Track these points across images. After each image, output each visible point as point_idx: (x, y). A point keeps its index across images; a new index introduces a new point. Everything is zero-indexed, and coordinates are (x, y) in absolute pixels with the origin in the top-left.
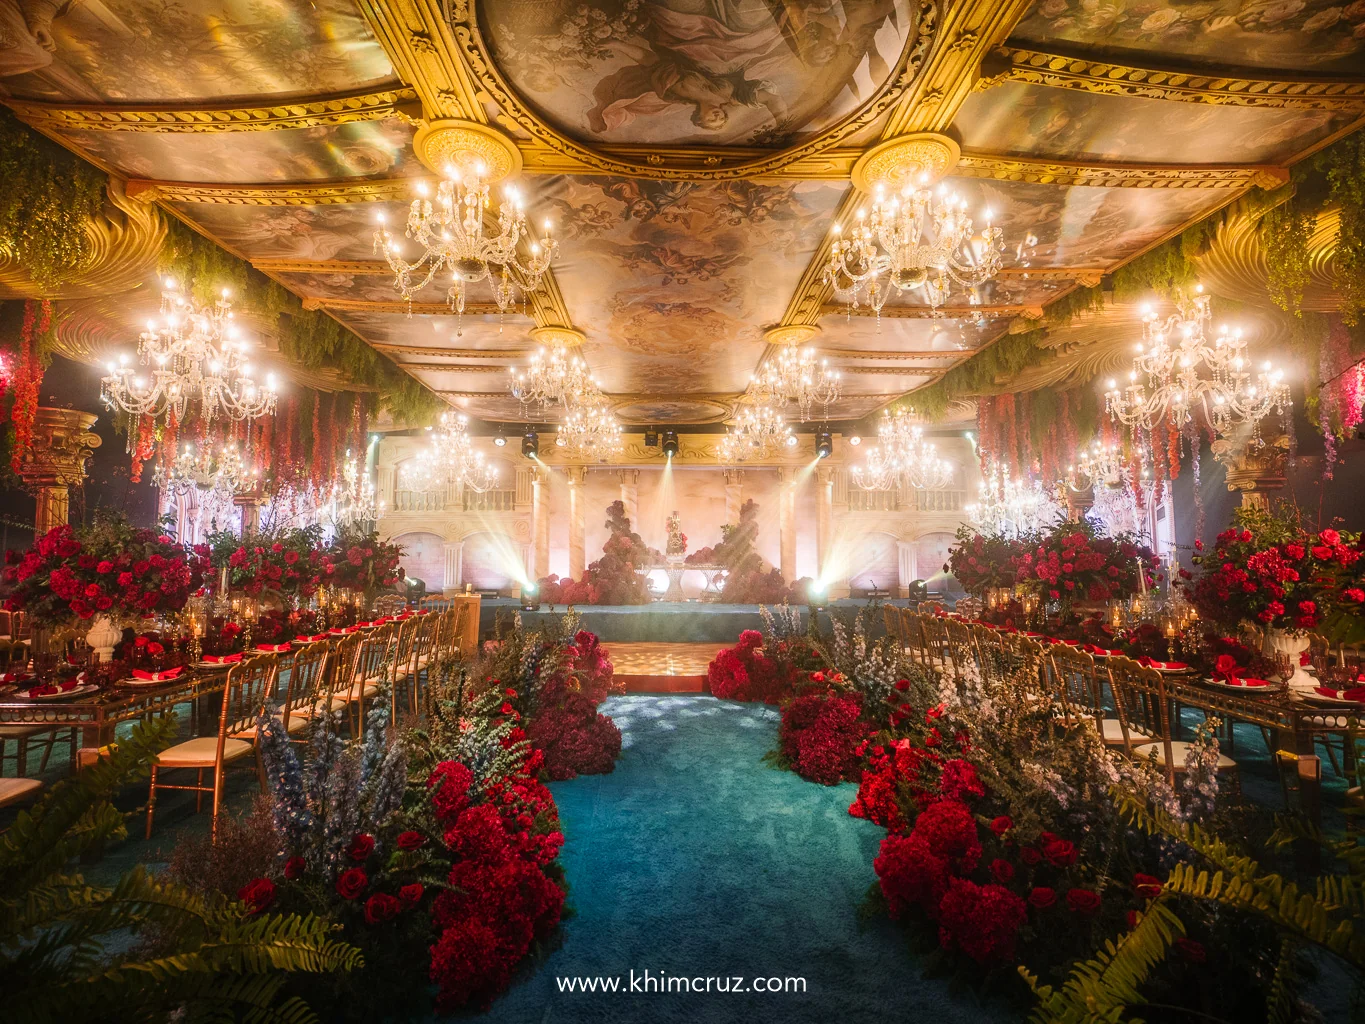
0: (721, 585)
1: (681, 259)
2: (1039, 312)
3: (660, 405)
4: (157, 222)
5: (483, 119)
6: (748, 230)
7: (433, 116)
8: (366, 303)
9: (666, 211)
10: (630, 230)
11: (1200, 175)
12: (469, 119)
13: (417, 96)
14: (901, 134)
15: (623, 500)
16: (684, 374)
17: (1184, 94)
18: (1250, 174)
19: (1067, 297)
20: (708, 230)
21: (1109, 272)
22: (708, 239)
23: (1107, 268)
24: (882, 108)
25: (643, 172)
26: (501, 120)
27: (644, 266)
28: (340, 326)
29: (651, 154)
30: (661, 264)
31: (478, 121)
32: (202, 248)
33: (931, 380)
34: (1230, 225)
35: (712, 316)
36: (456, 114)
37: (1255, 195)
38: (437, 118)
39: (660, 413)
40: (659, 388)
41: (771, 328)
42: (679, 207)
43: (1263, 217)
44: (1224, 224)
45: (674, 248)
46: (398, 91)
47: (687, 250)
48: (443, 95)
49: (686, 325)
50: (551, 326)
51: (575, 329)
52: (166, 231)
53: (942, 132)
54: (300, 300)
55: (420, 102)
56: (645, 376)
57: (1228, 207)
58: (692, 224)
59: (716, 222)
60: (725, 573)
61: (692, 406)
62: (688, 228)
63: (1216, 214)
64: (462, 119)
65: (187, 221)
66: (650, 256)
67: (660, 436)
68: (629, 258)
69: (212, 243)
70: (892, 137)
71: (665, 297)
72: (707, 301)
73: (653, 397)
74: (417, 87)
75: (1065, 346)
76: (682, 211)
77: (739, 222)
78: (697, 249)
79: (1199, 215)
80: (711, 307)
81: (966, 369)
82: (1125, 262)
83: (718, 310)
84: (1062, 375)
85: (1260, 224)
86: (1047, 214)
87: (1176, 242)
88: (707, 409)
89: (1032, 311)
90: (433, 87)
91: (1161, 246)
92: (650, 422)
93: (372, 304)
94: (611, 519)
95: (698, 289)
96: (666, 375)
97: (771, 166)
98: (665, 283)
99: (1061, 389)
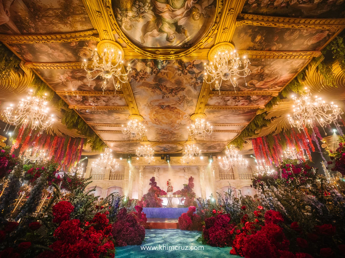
0: (183, 202)
1: (167, 89)
2: (264, 107)
3: (164, 145)
4: (31, 75)
5: (114, 40)
6: (183, 78)
7: (102, 39)
8: (85, 106)
9: (162, 71)
10: (153, 79)
11: (298, 54)
12: (111, 40)
13: (98, 33)
14: (219, 43)
15: (155, 177)
16: (171, 133)
17: (289, 25)
18: (311, 53)
19: (270, 102)
20: (173, 78)
21: (280, 91)
22: (173, 81)
23: (279, 90)
24: (213, 31)
25: (155, 56)
26: (119, 40)
27: (157, 91)
28: (78, 115)
29: (157, 51)
30: (161, 91)
31: (113, 41)
32: (42, 84)
33: (238, 135)
34: (309, 70)
35: (176, 110)
36: (108, 38)
37: (314, 60)
38: (103, 40)
39: (165, 149)
40: (164, 139)
41: (192, 114)
42: (165, 70)
43: (318, 67)
44: (308, 70)
45: (164, 85)
46: (93, 31)
47: (168, 85)
48: (104, 31)
49: (170, 113)
50: (134, 114)
51: (140, 115)
52: (34, 78)
53: (229, 42)
54: (68, 106)
55: (99, 34)
56: (160, 134)
57: (307, 66)
58: (169, 76)
59: (175, 75)
60: (185, 198)
61: (174, 146)
62: (168, 77)
63: (305, 68)
64: (109, 40)
65: (40, 76)
66: (159, 88)
67: (165, 157)
68: (153, 88)
69: (46, 84)
70: (217, 44)
71: (163, 103)
72: (174, 105)
73: (162, 143)
74: (98, 30)
75: (273, 118)
76: (166, 71)
77: (181, 75)
78: (171, 85)
79: (300, 69)
80: (175, 106)
81: (247, 130)
82: (284, 88)
83: (178, 108)
84: (274, 129)
85: (317, 68)
86: (260, 70)
87: (296, 79)
88: (177, 147)
89: (262, 106)
90: (102, 29)
91: (292, 81)
92: (162, 152)
93: (87, 107)
94: (151, 182)
95: (172, 100)
96: (166, 133)
97: (187, 53)
98: (163, 98)
99: (274, 134)
